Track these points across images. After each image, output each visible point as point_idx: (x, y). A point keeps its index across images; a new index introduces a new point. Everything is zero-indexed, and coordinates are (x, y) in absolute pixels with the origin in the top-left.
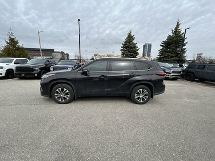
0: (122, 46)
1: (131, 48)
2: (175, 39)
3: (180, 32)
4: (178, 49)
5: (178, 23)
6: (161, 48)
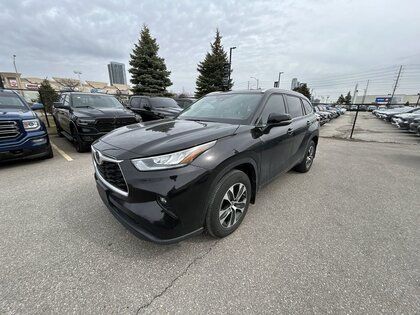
2: (218, 62)
4: (224, 80)
5: (218, 34)
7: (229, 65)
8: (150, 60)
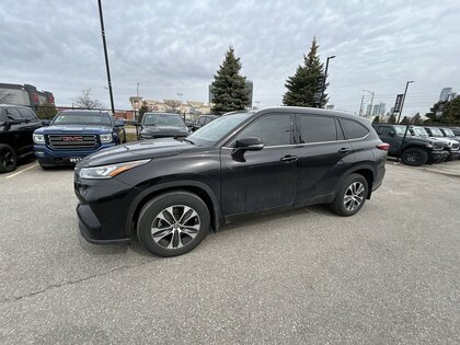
0: (214, 80)
1: (236, 86)
2: (311, 76)
3: (317, 63)
4: (316, 96)
5: (314, 43)
6: (287, 90)
7: (324, 78)
8: (230, 79)
